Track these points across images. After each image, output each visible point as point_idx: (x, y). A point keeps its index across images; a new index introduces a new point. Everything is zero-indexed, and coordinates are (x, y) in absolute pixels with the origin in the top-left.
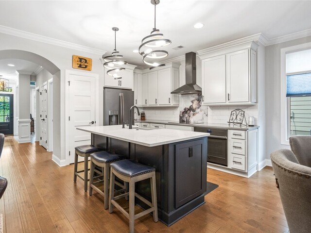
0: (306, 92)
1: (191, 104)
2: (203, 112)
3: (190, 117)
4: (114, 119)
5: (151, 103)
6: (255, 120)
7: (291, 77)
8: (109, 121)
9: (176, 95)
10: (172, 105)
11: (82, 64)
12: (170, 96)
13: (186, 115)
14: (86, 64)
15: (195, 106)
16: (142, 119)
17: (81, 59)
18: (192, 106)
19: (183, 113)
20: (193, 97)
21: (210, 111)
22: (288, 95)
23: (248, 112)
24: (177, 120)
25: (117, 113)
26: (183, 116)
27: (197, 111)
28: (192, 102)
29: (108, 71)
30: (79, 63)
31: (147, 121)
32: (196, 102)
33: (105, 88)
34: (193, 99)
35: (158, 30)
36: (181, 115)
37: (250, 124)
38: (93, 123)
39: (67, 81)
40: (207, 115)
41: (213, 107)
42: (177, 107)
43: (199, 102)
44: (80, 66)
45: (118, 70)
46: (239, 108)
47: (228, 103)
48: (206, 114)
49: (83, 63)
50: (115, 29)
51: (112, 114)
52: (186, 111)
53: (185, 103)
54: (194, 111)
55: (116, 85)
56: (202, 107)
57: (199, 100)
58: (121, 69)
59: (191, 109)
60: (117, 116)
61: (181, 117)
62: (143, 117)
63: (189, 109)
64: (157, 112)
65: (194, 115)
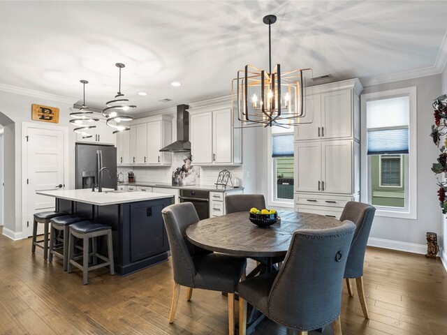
0: (287, 153)
2: (195, 173)
3: (182, 178)
4: (89, 181)
5: (140, 162)
6: (240, 181)
7: (276, 138)
8: (82, 183)
9: (167, 153)
10: (162, 165)
11: (45, 115)
12: (160, 154)
13: (179, 177)
14: (50, 115)
15: (187, 166)
16: (130, 181)
17: (43, 109)
18: (184, 165)
21: (201, 171)
22: (274, 156)
23: (233, 173)
24: (170, 182)
25: (94, 175)
26: (176, 177)
27: (190, 171)
28: (185, 161)
29: (75, 129)
30: (42, 114)
31: (137, 184)
32: (188, 162)
33: (77, 144)
34: (186, 157)
35: (123, 95)
36: (174, 177)
37: (235, 186)
38: (60, 186)
39: (24, 136)
40: (199, 177)
41: (205, 168)
42: (170, 167)
44: (43, 118)
45: (87, 129)
46: (226, 169)
47: (214, 164)
48: (198, 175)
49: (47, 114)
50: (84, 82)
51: (87, 176)
52: (178, 172)
53: (177, 162)
54: (186, 171)
55: (92, 140)
58: (90, 127)
59: (183, 169)
60: (94, 178)
61: (173, 179)
62: (131, 179)
63: (181, 170)
64: (149, 172)
65: (186, 176)
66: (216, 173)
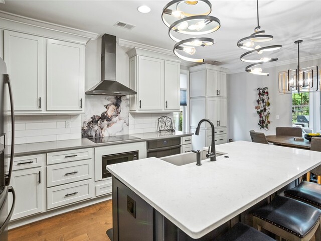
1: (105, 110)
2: (122, 121)
3: (102, 129)
12: (84, 95)
13: (96, 127)
18: (106, 112)
19: (90, 123)
20: (108, 100)
21: (132, 120)
26: (90, 129)
27: (114, 119)
28: (107, 107)
32: (112, 107)
34: (109, 102)
36: (85, 128)
40: (128, 125)
42: (77, 115)
43: (118, 108)
48: (127, 122)
52: (94, 121)
54: (109, 120)
56: (121, 115)
57: (117, 105)
59: (104, 117)
63: (100, 118)
65: (108, 126)
66: (155, 119)
